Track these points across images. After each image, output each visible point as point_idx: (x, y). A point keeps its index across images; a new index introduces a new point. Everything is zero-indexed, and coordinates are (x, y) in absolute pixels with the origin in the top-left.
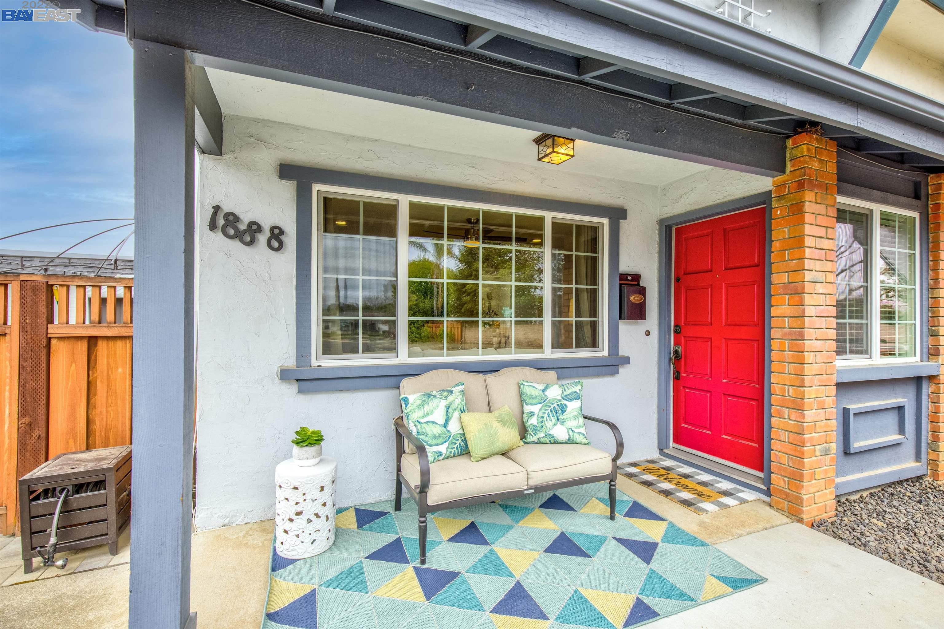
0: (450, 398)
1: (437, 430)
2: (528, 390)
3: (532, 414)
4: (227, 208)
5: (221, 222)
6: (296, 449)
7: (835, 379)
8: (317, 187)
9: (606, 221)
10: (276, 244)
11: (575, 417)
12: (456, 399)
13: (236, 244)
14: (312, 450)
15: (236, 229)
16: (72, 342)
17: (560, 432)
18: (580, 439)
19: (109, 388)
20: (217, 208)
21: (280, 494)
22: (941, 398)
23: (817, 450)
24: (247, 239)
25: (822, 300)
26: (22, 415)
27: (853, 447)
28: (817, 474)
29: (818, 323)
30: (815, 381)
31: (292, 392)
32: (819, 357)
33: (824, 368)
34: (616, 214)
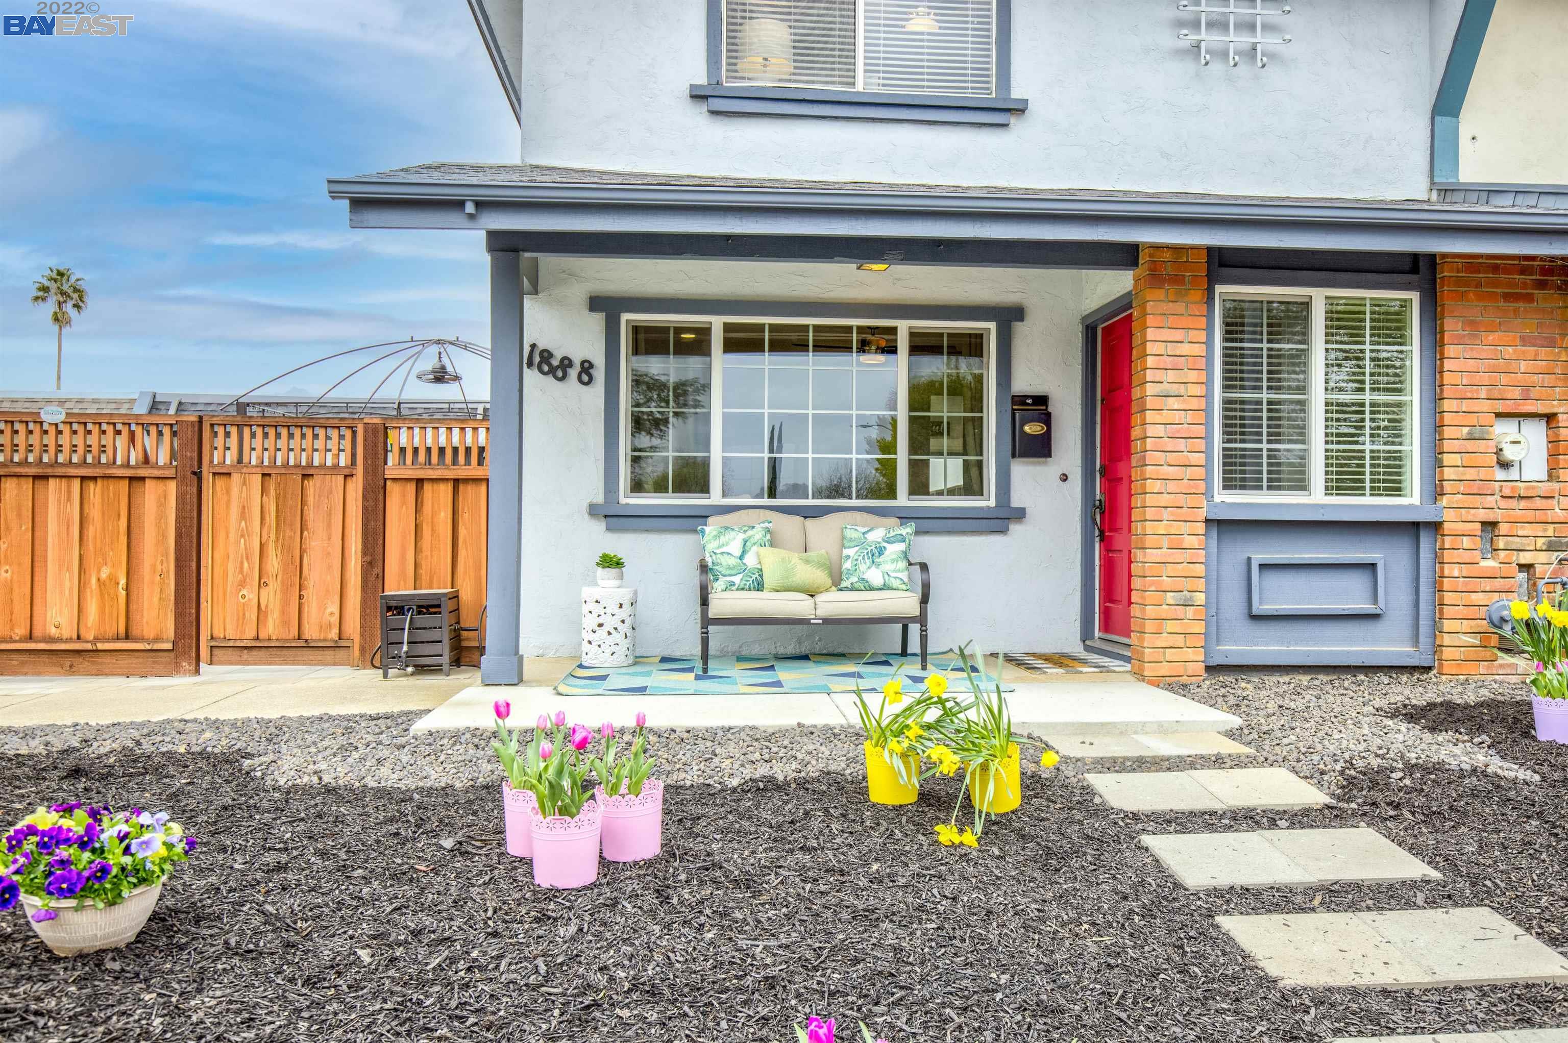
0: (750, 533)
1: (732, 561)
2: (850, 534)
3: (848, 557)
4: (541, 346)
5: (537, 359)
6: (600, 569)
7: (1203, 514)
8: (625, 317)
9: (992, 326)
10: (585, 378)
11: (893, 561)
12: (758, 534)
13: (550, 378)
14: (613, 572)
15: (550, 365)
16: (404, 482)
17: (875, 576)
18: (895, 583)
19: (433, 531)
20: (534, 347)
21: (585, 609)
22: (1448, 556)
23: (1170, 598)
24: (560, 374)
25: (1177, 417)
26: (364, 553)
27: (1259, 608)
28: (1170, 626)
29: (1170, 445)
30: (1166, 514)
31: (601, 525)
32: (1172, 486)
33: (1181, 500)
34: (1009, 317)
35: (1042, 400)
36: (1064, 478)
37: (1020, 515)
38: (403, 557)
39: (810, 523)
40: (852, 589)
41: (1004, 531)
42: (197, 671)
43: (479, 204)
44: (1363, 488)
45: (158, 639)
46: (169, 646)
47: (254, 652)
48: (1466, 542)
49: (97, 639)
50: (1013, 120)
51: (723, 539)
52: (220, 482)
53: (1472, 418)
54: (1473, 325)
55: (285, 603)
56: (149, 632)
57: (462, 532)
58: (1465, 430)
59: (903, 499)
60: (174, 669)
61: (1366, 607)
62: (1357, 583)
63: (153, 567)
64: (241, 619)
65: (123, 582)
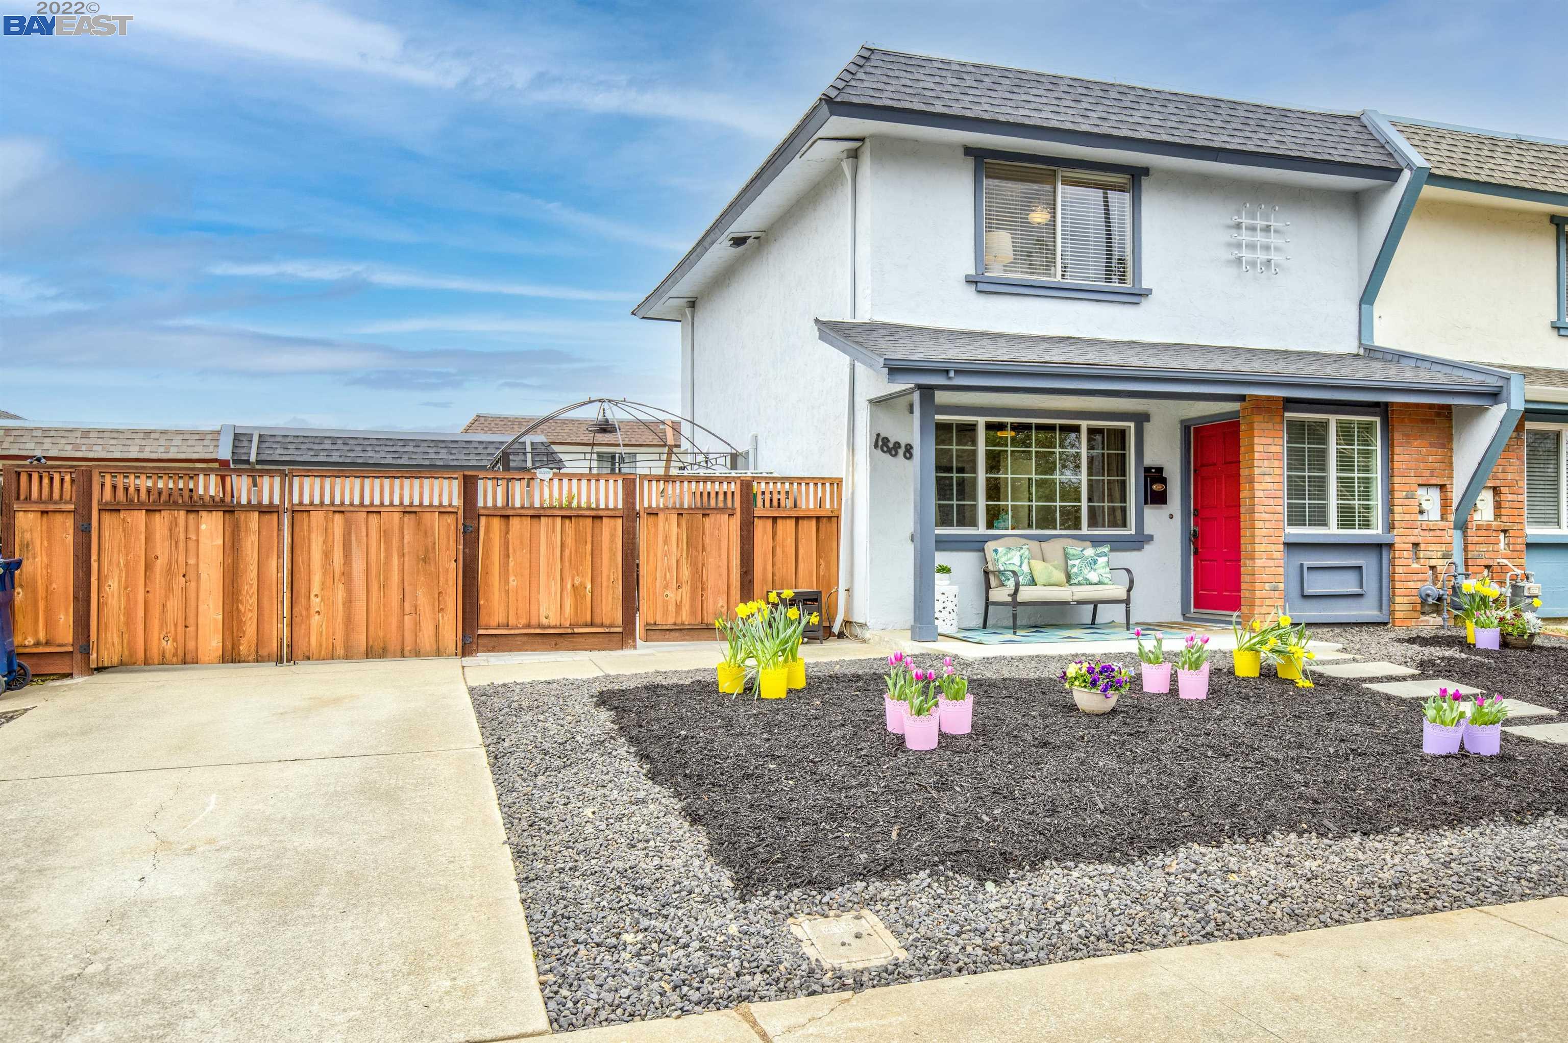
0: (1022, 551)
1: (1016, 569)
2: (1071, 551)
3: (1074, 566)
4: (883, 435)
5: (880, 443)
6: (938, 575)
7: (1282, 540)
8: (935, 417)
9: (1132, 425)
10: (908, 455)
11: (1103, 567)
12: (1026, 553)
13: (888, 456)
14: (947, 575)
15: (888, 447)
16: (764, 519)
17: (1093, 577)
18: (1106, 581)
19: (783, 552)
20: (878, 435)
22: (1397, 562)
23: (1267, 586)
24: (893, 453)
25: (1270, 486)
26: (742, 566)
27: (1308, 591)
28: (1268, 602)
29: (1266, 502)
30: (1265, 540)
32: (1267, 525)
33: (1271, 532)
34: (1141, 419)
35: (1160, 470)
36: (1171, 517)
37: (1150, 538)
38: (765, 569)
39: (1043, 544)
40: (1079, 584)
41: (1140, 549)
42: (635, 647)
43: (956, 372)
44: (1354, 525)
45: (611, 626)
46: (620, 630)
47: (673, 633)
48: (1405, 554)
49: (572, 626)
50: (1143, 299)
51: (1009, 556)
52: (651, 519)
53: (1407, 488)
54: (1407, 436)
55: (693, 599)
56: (607, 621)
57: (801, 551)
58: (1404, 493)
59: (1085, 530)
60: (622, 646)
61: (1357, 590)
62: (1352, 577)
63: (609, 576)
64: (666, 612)
65: (589, 587)
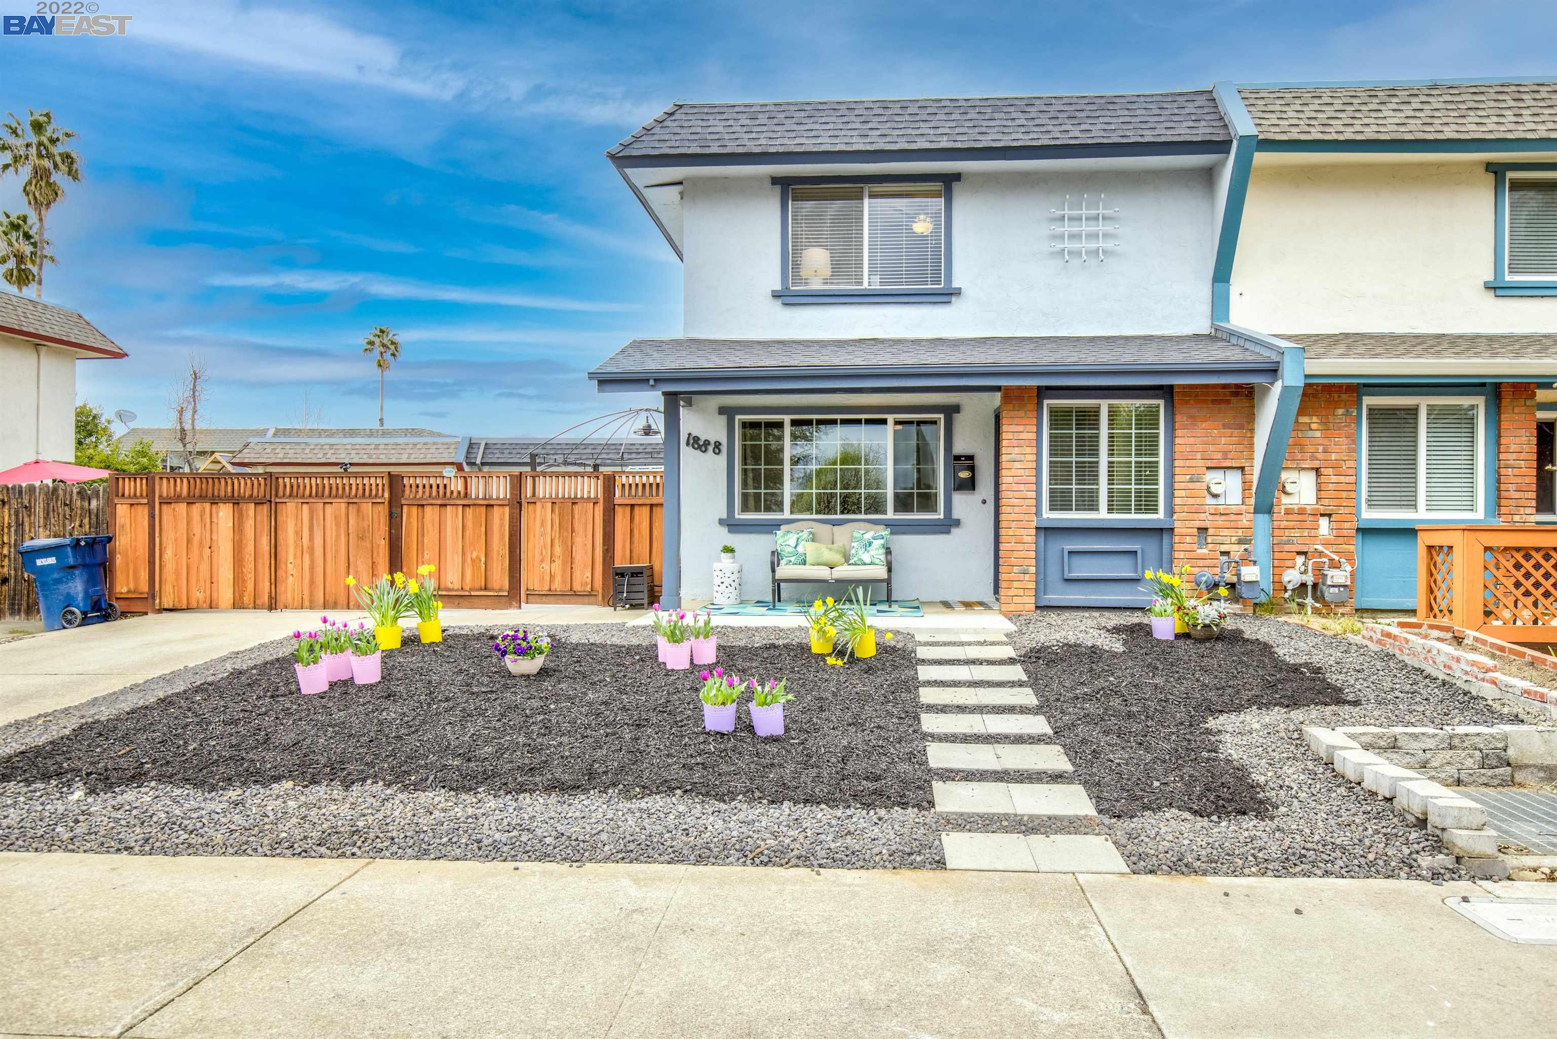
0: (801, 534)
1: (790, 549)
2: (856, 534)
3: (853, 547)
4: (694, 434)
5: (692, 441)
6: (723, 554)
7: (1035, 524)
8: (738, 417)
9: (942, 416)
10: (717, 451)
11: (876, 549)
12: (805, 535)
13: (698, 452)
14: (729, 555)
15: (698, 444)
16: (624, 507)
17: (866, 558)
18: (877, 561)
19: (640, 532)
20: (690, 434)
21: (715, 574)
22: (1176, 547)
23: (1016, 569)
24: (703, 449)
25: (1020, 472)
26: (604, 545)
27: (1068, 575)
28: (1016, 584)
29: (1015, 487)
30: (1013, 525)
31: (725, 530)
32: (1016, 509)
33: (1022, 517)
34: (951, 411)
35: (970, 458)
36: (983, 502)
37: (957, 523)
38: (624, 546)
39: (836, 528)
40: (856, 564)
41: (948, 532)
42: (520, 607)
43: (656, 380)
44: (1131, 509)
45: (501, 590)
46: (506, 594)
47: (548, 598)
48: (1188, 539)
49: (471, 590)
50: (954, 299)
51: (786, 538)
52: (531, 507)
53: (1193, 471)
54: (1192, 418)
55: (564, 571)
56: (496, 586)
57: (655, 533)
58: (1188, 477)
59: (890, 515)
60: (508, 606)
61: (1131, 575)
62: (1126, 561)
63: (498, 552)
64: (542, 580)
65: (483, 560)
